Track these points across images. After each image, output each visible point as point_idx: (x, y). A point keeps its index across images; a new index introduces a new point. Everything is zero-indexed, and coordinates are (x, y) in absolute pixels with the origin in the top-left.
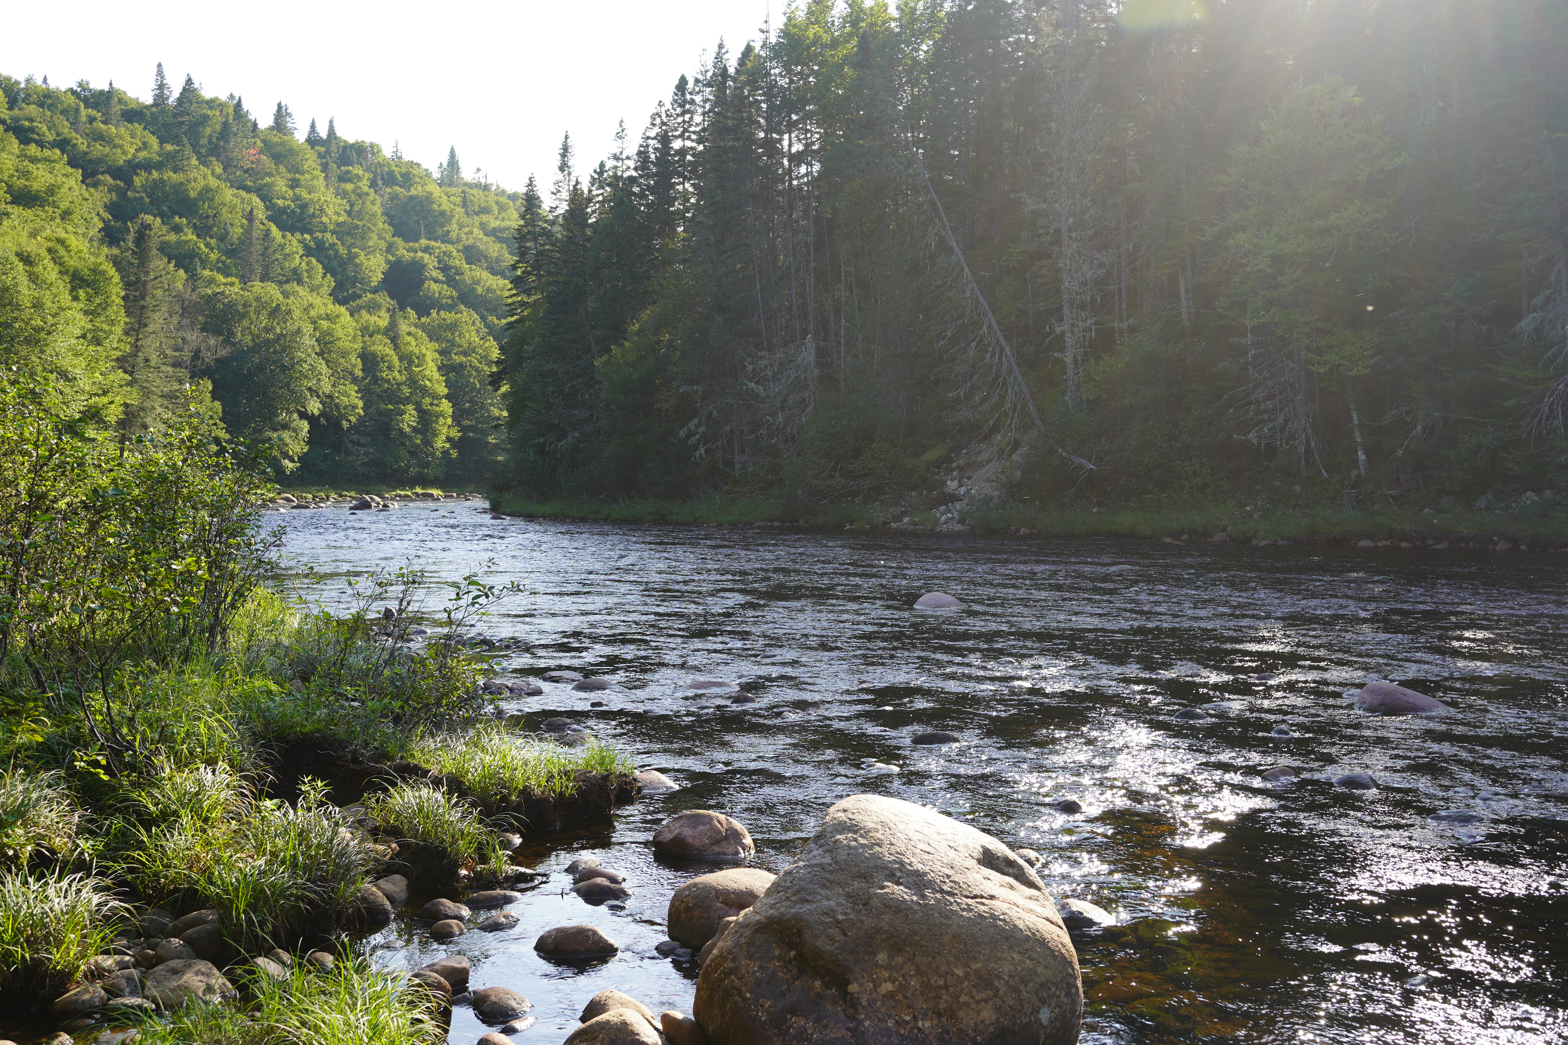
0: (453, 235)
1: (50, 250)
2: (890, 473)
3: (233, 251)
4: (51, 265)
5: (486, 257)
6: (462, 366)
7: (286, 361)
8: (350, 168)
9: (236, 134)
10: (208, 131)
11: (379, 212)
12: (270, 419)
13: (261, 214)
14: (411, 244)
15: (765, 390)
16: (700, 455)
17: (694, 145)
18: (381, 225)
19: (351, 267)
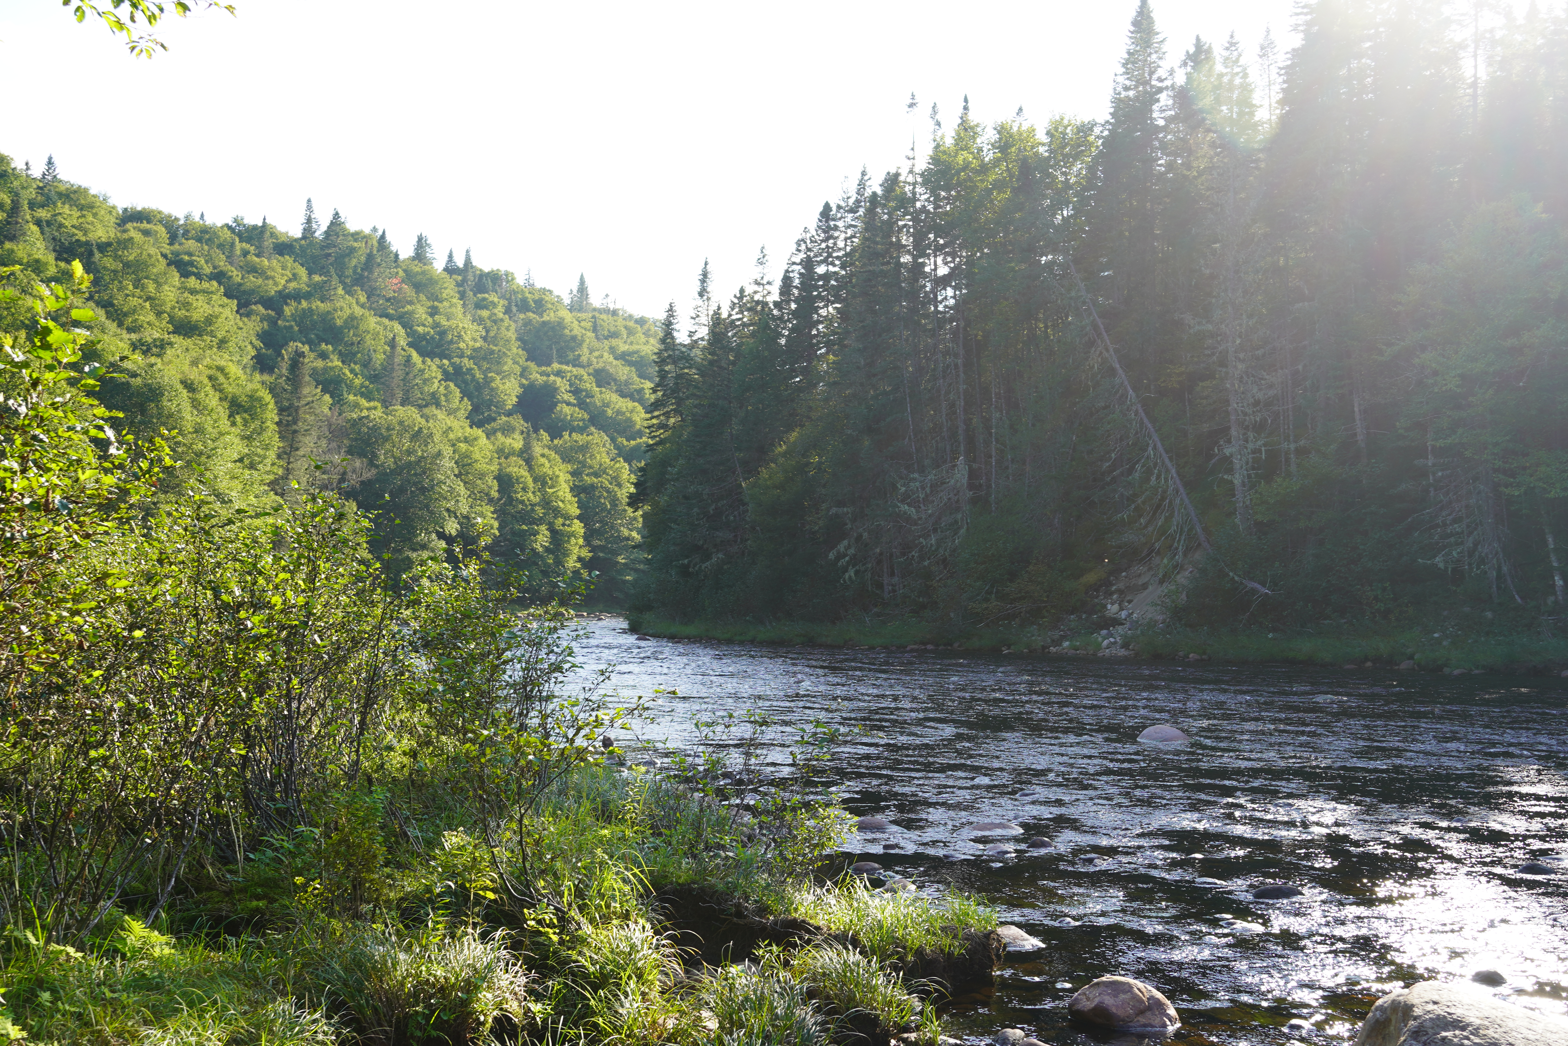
0: (584, 359)
1: (210, 378)
2: (1048, 597)
3: (375, 376)
4: (211, 392)
5: (615, 380)
6: (593, 487)
7: (426, 483)
8: (486, 295)
9: (379, 265)
10: (354, 262)
11: (514, 337)
12: (410, 539)
13: (402, 341)
14: (544, 368)
15: (917, 512)
16: (850, 577)
17: (837, 269)
18: (515, 350)
19: (486, 391)
